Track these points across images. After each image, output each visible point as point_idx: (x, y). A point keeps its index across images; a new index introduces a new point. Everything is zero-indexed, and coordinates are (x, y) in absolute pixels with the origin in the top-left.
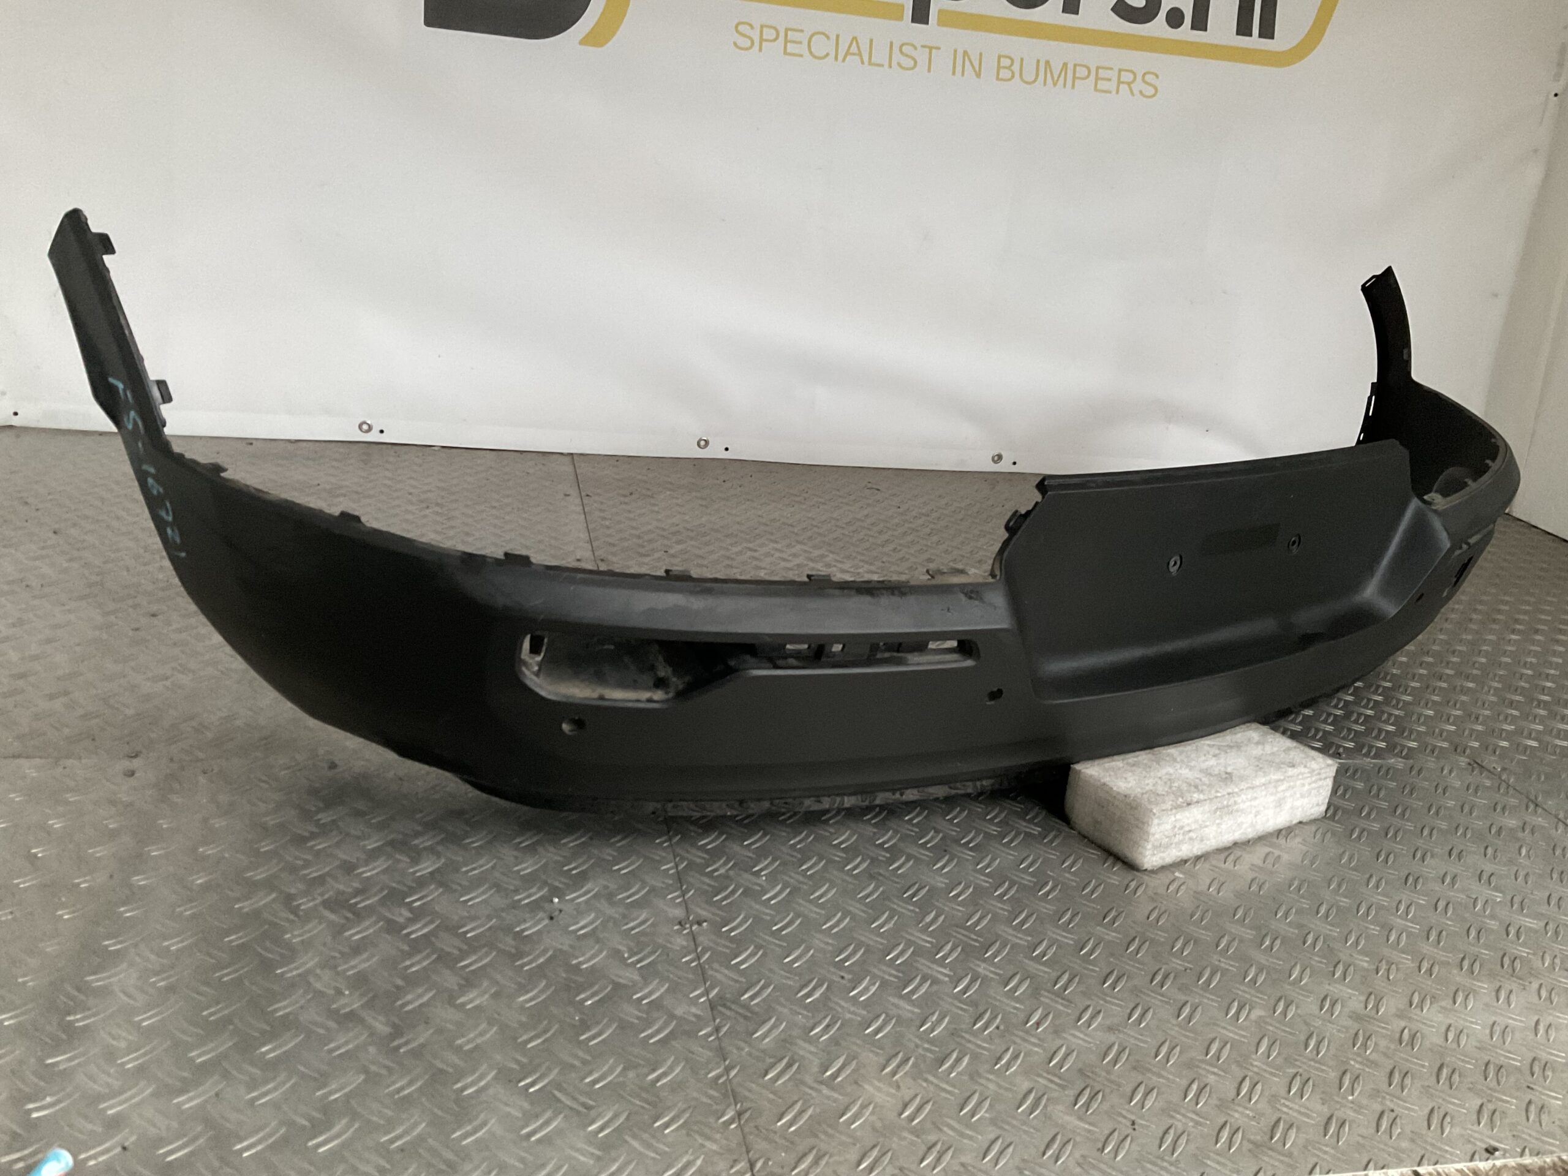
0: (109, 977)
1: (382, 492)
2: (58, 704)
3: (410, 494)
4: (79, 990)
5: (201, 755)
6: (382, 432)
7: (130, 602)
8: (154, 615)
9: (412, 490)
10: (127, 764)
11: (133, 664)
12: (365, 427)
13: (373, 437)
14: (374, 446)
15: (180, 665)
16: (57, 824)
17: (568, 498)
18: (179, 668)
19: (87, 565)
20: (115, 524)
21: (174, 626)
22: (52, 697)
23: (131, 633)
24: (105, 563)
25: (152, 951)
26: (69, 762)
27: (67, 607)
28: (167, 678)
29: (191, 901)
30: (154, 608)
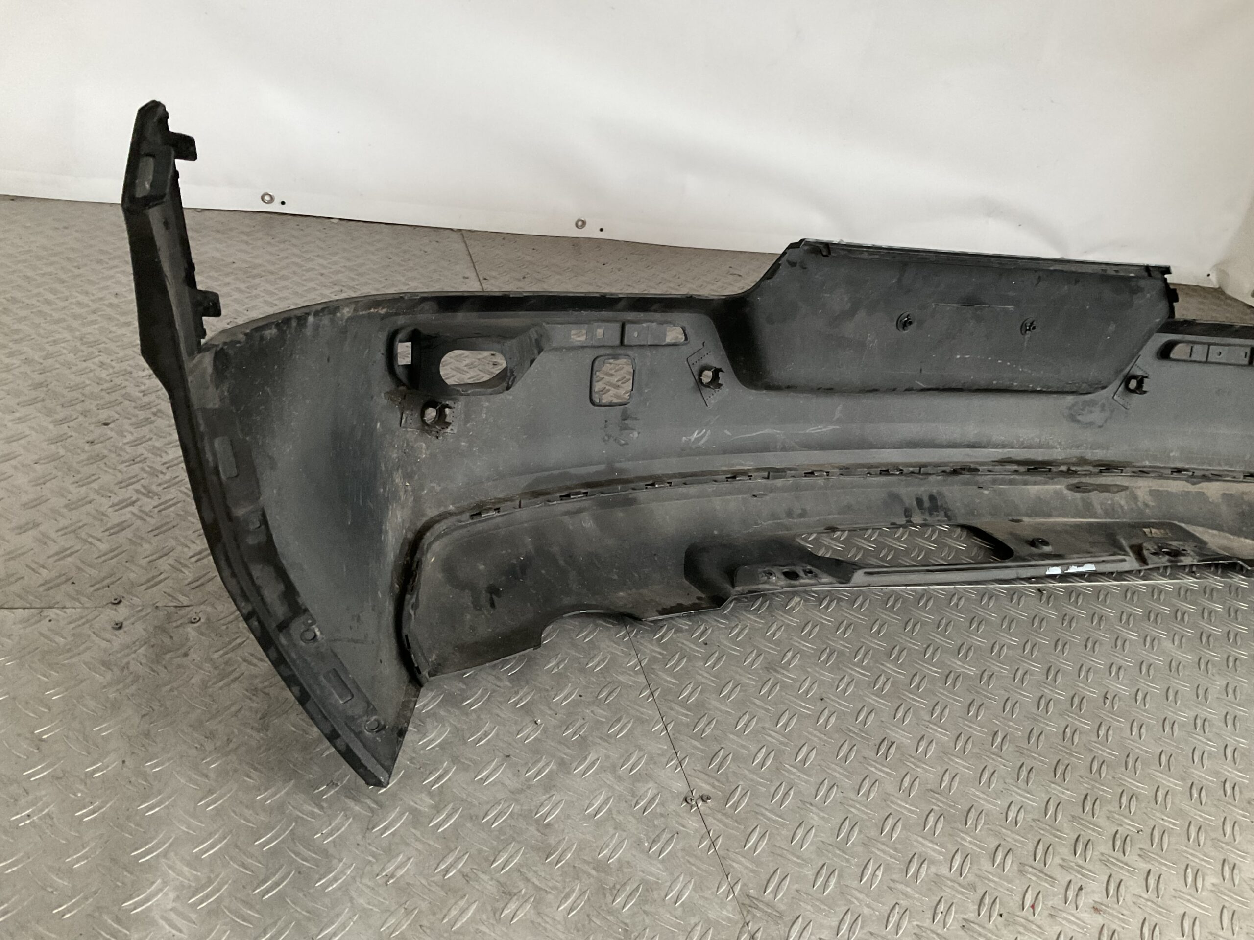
0: (147, 900)
1: (295, 273)
2: (28, 539)
3: (322, 274)
4: (118, 921)
5: (185, 601)
6: (283, 203)
7: (79, 407)
8: (106, 424)
9: (323, 271)
10: (113, 614)
11: (95, 485)
12: (267, 198)
13: (275, 207)
14: (276, 216)
15: (144, 487)
16: (55, 696)
17: (467, 280)
18: (143, 490)
19: (27, 361)
20: (46, 309)
21: (129, 438)
22: (21, 529)
23: (87, 447)
24: (46, 358)
25: (183, 859)
26: (52, 613)
27: (17, 415)
28: (132, 504)
29: (211, 792)
30: (104, 415)
